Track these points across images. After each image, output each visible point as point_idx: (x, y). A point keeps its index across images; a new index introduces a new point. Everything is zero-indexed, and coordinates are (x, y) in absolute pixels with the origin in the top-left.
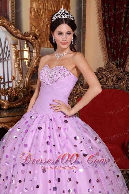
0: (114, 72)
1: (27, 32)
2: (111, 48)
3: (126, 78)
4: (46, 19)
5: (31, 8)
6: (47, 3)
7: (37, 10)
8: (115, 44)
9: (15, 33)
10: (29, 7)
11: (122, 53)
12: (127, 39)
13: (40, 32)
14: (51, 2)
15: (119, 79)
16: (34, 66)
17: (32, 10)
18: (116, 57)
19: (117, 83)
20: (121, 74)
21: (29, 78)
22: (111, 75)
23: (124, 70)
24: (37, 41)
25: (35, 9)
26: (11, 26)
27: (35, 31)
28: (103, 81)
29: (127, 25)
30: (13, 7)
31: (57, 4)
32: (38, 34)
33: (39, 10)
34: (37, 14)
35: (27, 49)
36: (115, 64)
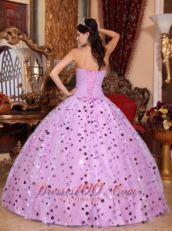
0: (116, 80)
1: (43, 46)
2: (113, 60)
3: (126, 85)
4: (58, 36)
5: (46, 26)
6: (59, 23)
7: (51, 28)
8: (116, 57)
9: (33, 46)
10: (44, 25)
11: (122, 64)
12: (126, 52)
13: (53, 46)
14: (62, 22)
15: (120, 86)
16: (48, 75)
17: (47, 28)
18: (118, 68)
19: (119, 89)
20: (122, 82)
21: (44, 85)
22: (113, 83)
23: (124, 78)
24: (51, 54)
25: (49, 28)
26: (30, 41)
27: (49, 45)
28: (107, 88)
29: (126, 41)
30: (31, 25)
31: (67, 24)
32: (51, 48)
33: (52, 28)
34: (51, 31)
35: (37, 66)
36: (117, 73)
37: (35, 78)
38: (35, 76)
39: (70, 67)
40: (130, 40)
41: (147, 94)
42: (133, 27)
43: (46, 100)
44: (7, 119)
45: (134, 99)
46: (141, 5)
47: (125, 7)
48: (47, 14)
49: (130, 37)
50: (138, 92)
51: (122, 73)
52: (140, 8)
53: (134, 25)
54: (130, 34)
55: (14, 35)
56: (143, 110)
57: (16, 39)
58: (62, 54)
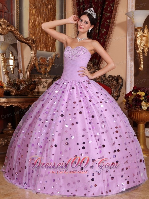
0: (91, 69)
1: (28, 38)
4: (40, 29)
5: (30, 20)
6: (41, 17)
7: (34, 22)
9: (20, 37)
10: (28, 19)
13: (36, 38)
14: (43, 17)
16: (33, 64)
17: (30, 21)
20: (97, 70)
21: (29, 72)
23: (99, 68)
24: (34, 45)
25: (33, 21)
26: (17, 32)
27: (32, 37)
29: (100, 35)
30: (17, 18)
31: (47, 18)
32: (35, 40)
33: (35, 22)
34: (34, 25)
35: (12, 58)
36: (92, 63)
37: (11, 69)
38: (10, 67)
39: (49, 57)
40: (104, 34)
41: (121, 80)
42: (107, 22)
43: (33, 86)
44: (2, 102)
45: (109, 85)
46: (114, 3)
47: (100, 5)
48: (31, 9)
49: (104, 31)
50: (112, 79)
51: (97, 63)
52: (113, 7)
53: (108, 21)
54: (104, 29)
55: (3, 26)
56: (117, 94)
57: (5, 30)
58: (43, 46)
